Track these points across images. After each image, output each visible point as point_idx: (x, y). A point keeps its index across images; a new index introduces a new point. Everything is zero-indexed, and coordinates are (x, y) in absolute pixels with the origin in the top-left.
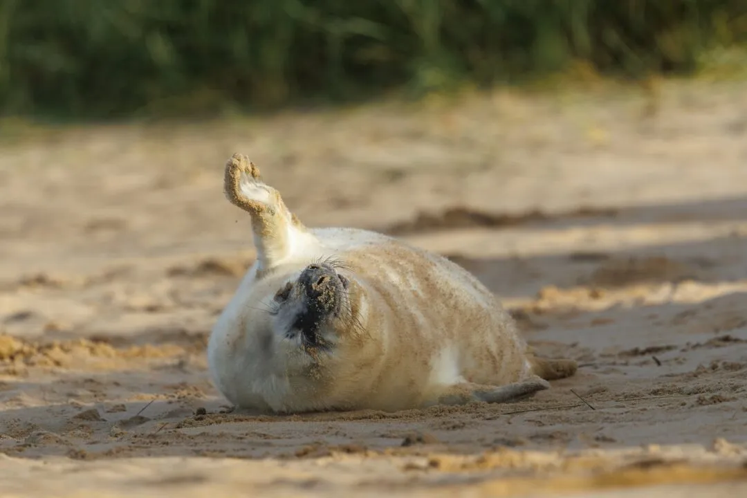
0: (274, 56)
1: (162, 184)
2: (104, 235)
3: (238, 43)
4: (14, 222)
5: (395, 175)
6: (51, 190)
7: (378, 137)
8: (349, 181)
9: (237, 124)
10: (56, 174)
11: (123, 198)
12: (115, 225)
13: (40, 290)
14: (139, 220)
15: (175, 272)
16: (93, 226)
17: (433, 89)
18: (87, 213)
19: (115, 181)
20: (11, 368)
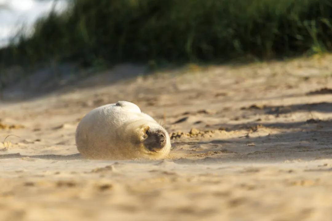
0: (269, 44)
1: (237, 83)
2: (221, 98)
3: (259, 41)
4: (193, 94)
5: (306, 79)
6: (204, 85)
7: (300, 67)
8: (292, 81)
9: (259, 64)
10: (206, 80)
11: (224, 87)
12: (224, 95)
13: (203, 114)
14: (231, 94)
15: (243, 109)
16: (218, 95)
17: (316, 53)
18: (216, 91)
19: (224, 82)
20: (197, 138)
